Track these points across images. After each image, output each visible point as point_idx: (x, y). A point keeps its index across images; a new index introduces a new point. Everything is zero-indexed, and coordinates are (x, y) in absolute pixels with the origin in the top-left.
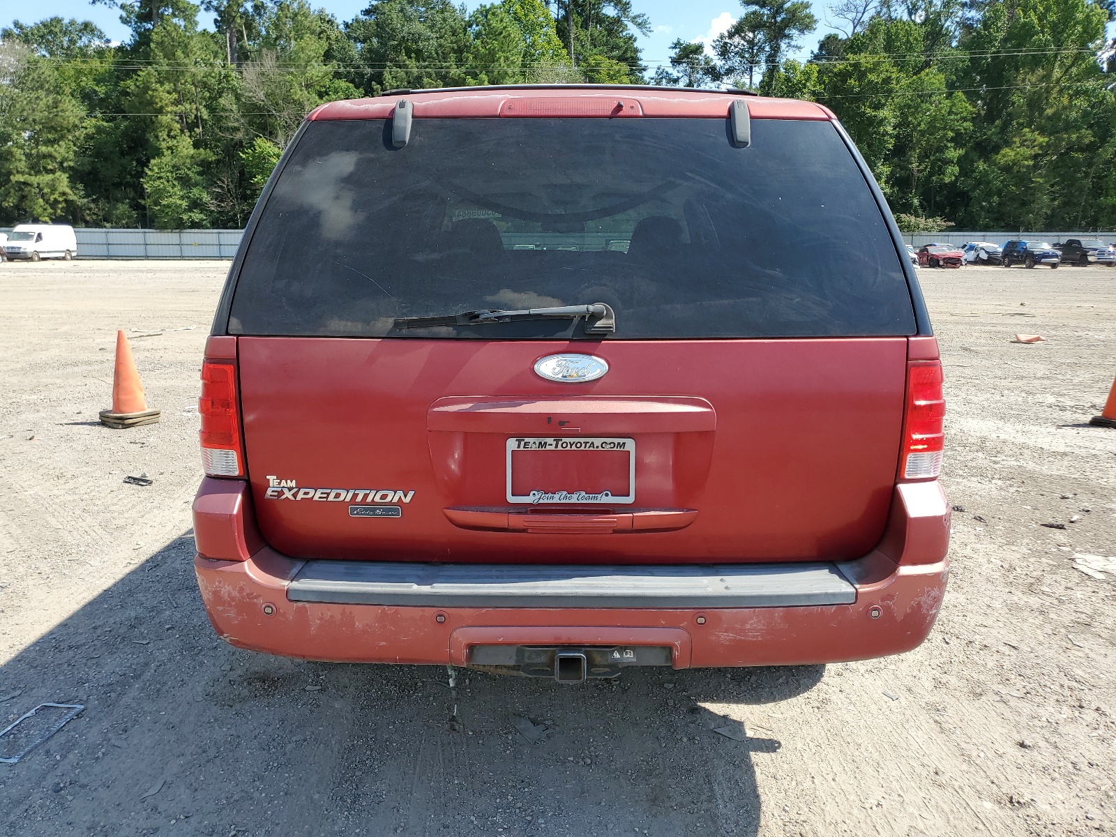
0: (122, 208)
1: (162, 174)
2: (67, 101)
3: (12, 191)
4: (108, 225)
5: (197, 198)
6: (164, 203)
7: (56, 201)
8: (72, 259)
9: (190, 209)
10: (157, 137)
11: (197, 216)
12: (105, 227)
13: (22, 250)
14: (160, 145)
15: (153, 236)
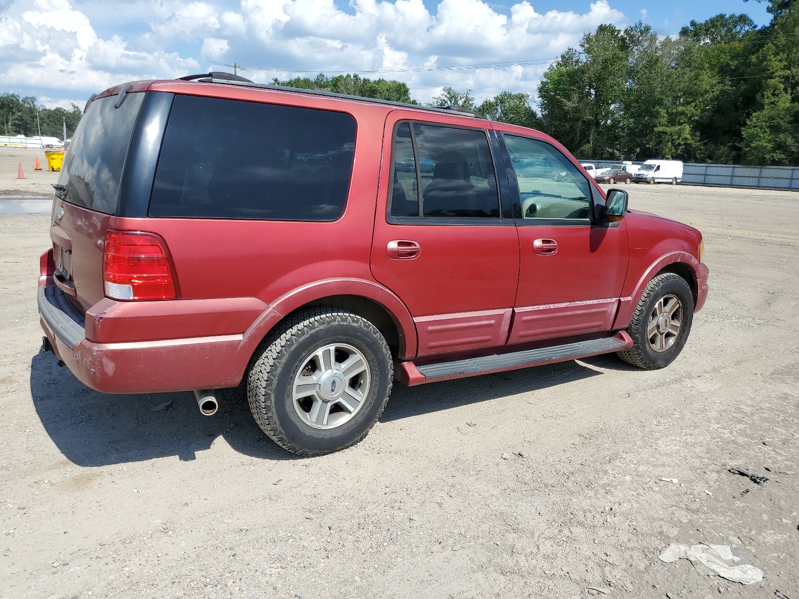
0: (723, 149)
1: (758, 124)
2: (705, 73)
3: (654, 137)
4: (709, 161)
5: (782, 141)
6: (753, 145)
7: (679, 144)
8: (676, 184)
9: (774, 150)
10: (763, 96)
11: (778, 156)
12: (707, 163)
13: (644, 177)
14: (764, 101)
15: (741, 170)
